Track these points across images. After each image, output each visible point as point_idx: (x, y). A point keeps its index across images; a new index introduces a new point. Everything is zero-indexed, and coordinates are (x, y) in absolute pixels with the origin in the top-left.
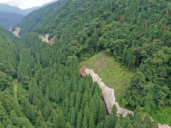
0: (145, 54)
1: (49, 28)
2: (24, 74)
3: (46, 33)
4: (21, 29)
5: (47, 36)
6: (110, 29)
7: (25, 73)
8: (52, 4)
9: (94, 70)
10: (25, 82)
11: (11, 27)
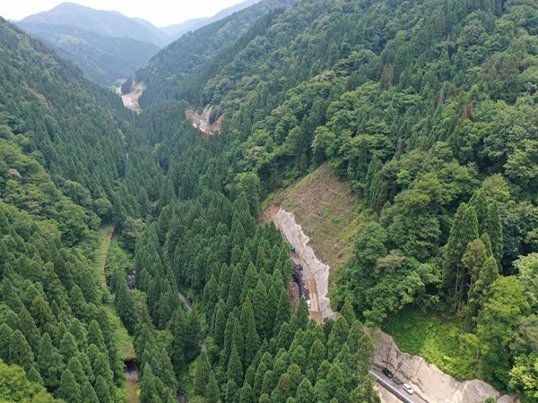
0: (405, 180)
1: (214, 88)
2: (130, 214)
3: (205, 104)
4: (145, 87)
5: (208, 112)
6: (351, 103)
7: (132, 210)
8: (235, 13)
9: (295, 213)
10: (129, 233)
11: (123, 81)
